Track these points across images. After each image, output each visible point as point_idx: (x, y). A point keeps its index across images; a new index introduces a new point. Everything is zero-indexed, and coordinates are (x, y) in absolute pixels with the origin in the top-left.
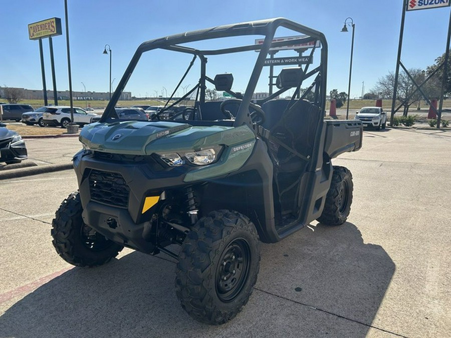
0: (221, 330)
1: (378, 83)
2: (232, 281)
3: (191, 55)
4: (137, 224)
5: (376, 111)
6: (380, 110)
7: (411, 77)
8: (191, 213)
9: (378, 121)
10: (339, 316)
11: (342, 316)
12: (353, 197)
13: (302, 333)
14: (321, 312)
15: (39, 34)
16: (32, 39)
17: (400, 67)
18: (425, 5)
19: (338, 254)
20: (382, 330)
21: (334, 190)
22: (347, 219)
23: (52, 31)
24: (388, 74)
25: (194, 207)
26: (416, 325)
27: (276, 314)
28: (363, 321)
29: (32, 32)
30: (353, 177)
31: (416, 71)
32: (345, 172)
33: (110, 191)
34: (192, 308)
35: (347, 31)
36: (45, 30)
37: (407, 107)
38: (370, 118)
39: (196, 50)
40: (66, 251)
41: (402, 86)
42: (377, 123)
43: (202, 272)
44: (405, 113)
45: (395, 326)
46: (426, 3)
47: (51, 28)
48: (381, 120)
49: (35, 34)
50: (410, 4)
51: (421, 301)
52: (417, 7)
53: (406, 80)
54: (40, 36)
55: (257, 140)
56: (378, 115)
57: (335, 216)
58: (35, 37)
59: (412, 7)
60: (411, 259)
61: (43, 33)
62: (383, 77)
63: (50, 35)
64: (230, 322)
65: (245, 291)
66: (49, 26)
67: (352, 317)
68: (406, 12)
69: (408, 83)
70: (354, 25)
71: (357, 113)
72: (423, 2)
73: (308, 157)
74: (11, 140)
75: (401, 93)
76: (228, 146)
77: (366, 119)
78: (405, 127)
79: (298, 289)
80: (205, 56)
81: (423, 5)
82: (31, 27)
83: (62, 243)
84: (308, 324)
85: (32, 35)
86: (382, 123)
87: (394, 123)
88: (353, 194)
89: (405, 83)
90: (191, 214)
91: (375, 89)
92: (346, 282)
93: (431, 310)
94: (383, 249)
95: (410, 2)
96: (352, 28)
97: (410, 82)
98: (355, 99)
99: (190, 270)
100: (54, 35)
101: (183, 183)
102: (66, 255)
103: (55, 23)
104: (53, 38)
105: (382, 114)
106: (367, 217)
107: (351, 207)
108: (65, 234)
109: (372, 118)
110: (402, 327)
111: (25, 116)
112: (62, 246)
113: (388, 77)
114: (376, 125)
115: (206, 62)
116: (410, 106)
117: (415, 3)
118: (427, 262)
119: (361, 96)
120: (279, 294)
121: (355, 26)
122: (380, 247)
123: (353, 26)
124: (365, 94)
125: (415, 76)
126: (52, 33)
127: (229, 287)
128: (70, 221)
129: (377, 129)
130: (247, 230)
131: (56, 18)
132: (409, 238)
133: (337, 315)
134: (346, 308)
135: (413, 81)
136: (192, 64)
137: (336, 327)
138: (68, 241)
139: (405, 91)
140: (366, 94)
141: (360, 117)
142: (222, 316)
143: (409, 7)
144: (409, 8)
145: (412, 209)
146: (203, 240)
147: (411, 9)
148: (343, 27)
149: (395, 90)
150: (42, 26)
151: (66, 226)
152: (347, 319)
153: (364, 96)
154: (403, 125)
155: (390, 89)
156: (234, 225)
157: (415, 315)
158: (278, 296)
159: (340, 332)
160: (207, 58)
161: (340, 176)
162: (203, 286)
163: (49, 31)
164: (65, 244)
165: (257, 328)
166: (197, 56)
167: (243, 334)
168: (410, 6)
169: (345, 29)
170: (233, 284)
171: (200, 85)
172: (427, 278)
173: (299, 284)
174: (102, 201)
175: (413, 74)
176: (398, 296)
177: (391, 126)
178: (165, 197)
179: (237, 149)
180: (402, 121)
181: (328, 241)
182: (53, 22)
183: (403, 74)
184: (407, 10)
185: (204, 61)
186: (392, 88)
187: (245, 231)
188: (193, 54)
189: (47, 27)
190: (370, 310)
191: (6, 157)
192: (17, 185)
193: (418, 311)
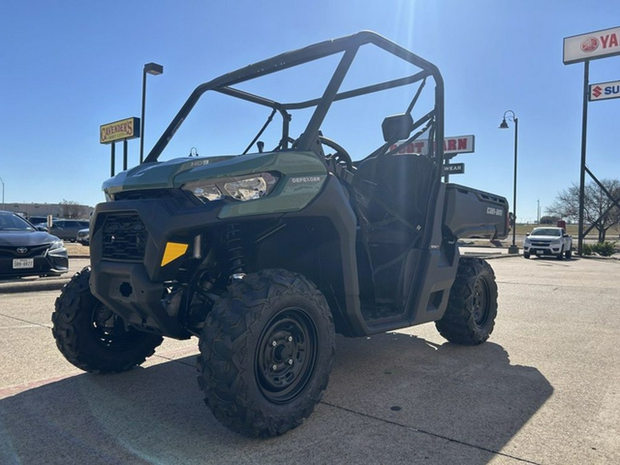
0: (264, 446)
1: (557, 198)
2: (287, 376)
3: (270, 108)
4: (154, 282)
5: (556, 233)
6: (561, 231)
7: (605, 191)
8: (235, 276)
9: (559, 246)
10: (452, 440)
11: (457, 439)
12: (499, 307)
13: (387, 456)
14: (423, 434)
15: (113, 137)
16: (103, 143)
17: (586, 174)
18: (614, 92)
19: (467, 375)
20: (517, 459)
21: (465, 287)
22: (489, 337)
23: (128, 133)
24: (572, 186)
25: (240, 270)
26: (575, 456)
27: (353, 433)
28: (488, 447)
29: (104, 134)
30: (495, 275)
31: (612, 182)
32: (482, 264)
33: (125, 242)
34: (218, 400)
35: (507, 127)
36: (120, 132)
37: (602, 231)
38: (547, 243)
39: (276, 103)
40: (68, 342)
41: (593, 203)
42: (558, 249)
43: (232, 341)
44: (602, 239)
45: (540, 455)
46: (616, 90)
47: (128, 129)
48: (563, 245)
49: (107, 136)
50: (593, 92)
51: (588, 430)
52: (603, 96)
53: (598, 194)
54: (113, 139)
55: (329, 176)
56: (558, 238)
57: (468, 327)
58: (108, 140)
59: (597, 96)
60: (582, 383)
61: (117, 135)
62: (565, 191)
63: (126, 138)
64: (281, 439)
65: (307, 395)
66: (125, 127)
67: (471, 442)
68: (589, 103)
69: (601, 198)
70: (517, 119)
71: (528, 235)
72: (611, 90)
73: (419, 228)
74: (49, 246)
75: (593, 213)
76: (284, 175)
77: (540, 243)
78: (601, 257)
79: (396, 408)
80: (289, 112)
81: (612, 93)
82: (104, 129)
83: (64, 330)
84: (399, 446)
85: (103, 138)
86: (564, 250)
87: (584, 252)
88: (498, 302)
89: (597, 198)
90: (235, 279)
91: (554, 207)
92: (472, 404)
93: (603, 439)
94: (539, 372)
95: (594, 90)
96: (514, 123)
97: (605, 197)
98: (527, 224)
99: (216, 340)
100: (130, 138)
101: (217, 221)
102: (67, 347)
103: (133, 124)
104: (128, 141)
105: (564, 236)
106: (521, 338)
107: (495, 320)
108: (68, 317)
109: (550, 241)
110: (550, 457)
111: (81, 234)
112: (64, 333)
113: (571, 190)
114: (556, 252)
115: (290, 120)
116: (607, 231)
117: (601, 91)
118: (607, 388)
119: (536, 220)
120: (365, 413)
121: (518, 121)
122: (536, 369)
123: (516, 121)
124: (541, 217)
125: (611, 190)
126: (128, 135)
127: (281, 383)
128: (78, 299)
129: (559, 258)
130: (311, 299)
131: (134, 118)
132: (583, 361)
133: (449, 439)
134: (465, 432)
135: (608, 194)
136: (270, 119)
137: (445, 452)
138: (72, 328)
139: (598, 209)
140: (544, 217)
141: (532, 240)
142: (263, 421)
143: (592, 95)
144: (593, 97)
145: (594, 332)
146: (239, 299)
147: (596, 98)
148: (502, 122)
149: (582, 207)
150: (118, 127)
151: (71, 305)
152: (463, 443)
153: (541, 220)
154: (598, 255)
155: (576, 206)
156: (288, 284)
157: (575, 444)
158: (363, 415)
159: (447, 457)
160: (290, 115)
161: (473, 269)
162: (233, 363)
163: (125, 133)
164: (68, 331)
165: (320, 446)
166: (278, 111)
167: (296, 453)
168: (594, 94)
169: (504, 125)
170: (288, 381)
171: (281, 148)
172: (603, 405)
173: (397, 403)
174: (114, 257)
175: (608, 187)
176: (552, 422)
177: (580, 255)
178: (201, 254)
179: (298, 180)
180: (596, 249)
181: (456, 361)
182: (130, 122)
183: (593, 187)
184: (590, 100)
185: (287, 118)
186: (577, 205)
187: (308, 299)
188: (272, 107)
189: (123, 129)
190: (502, 436)
191: (41, 268)
192: (44, 297)
193: (581, 440)
